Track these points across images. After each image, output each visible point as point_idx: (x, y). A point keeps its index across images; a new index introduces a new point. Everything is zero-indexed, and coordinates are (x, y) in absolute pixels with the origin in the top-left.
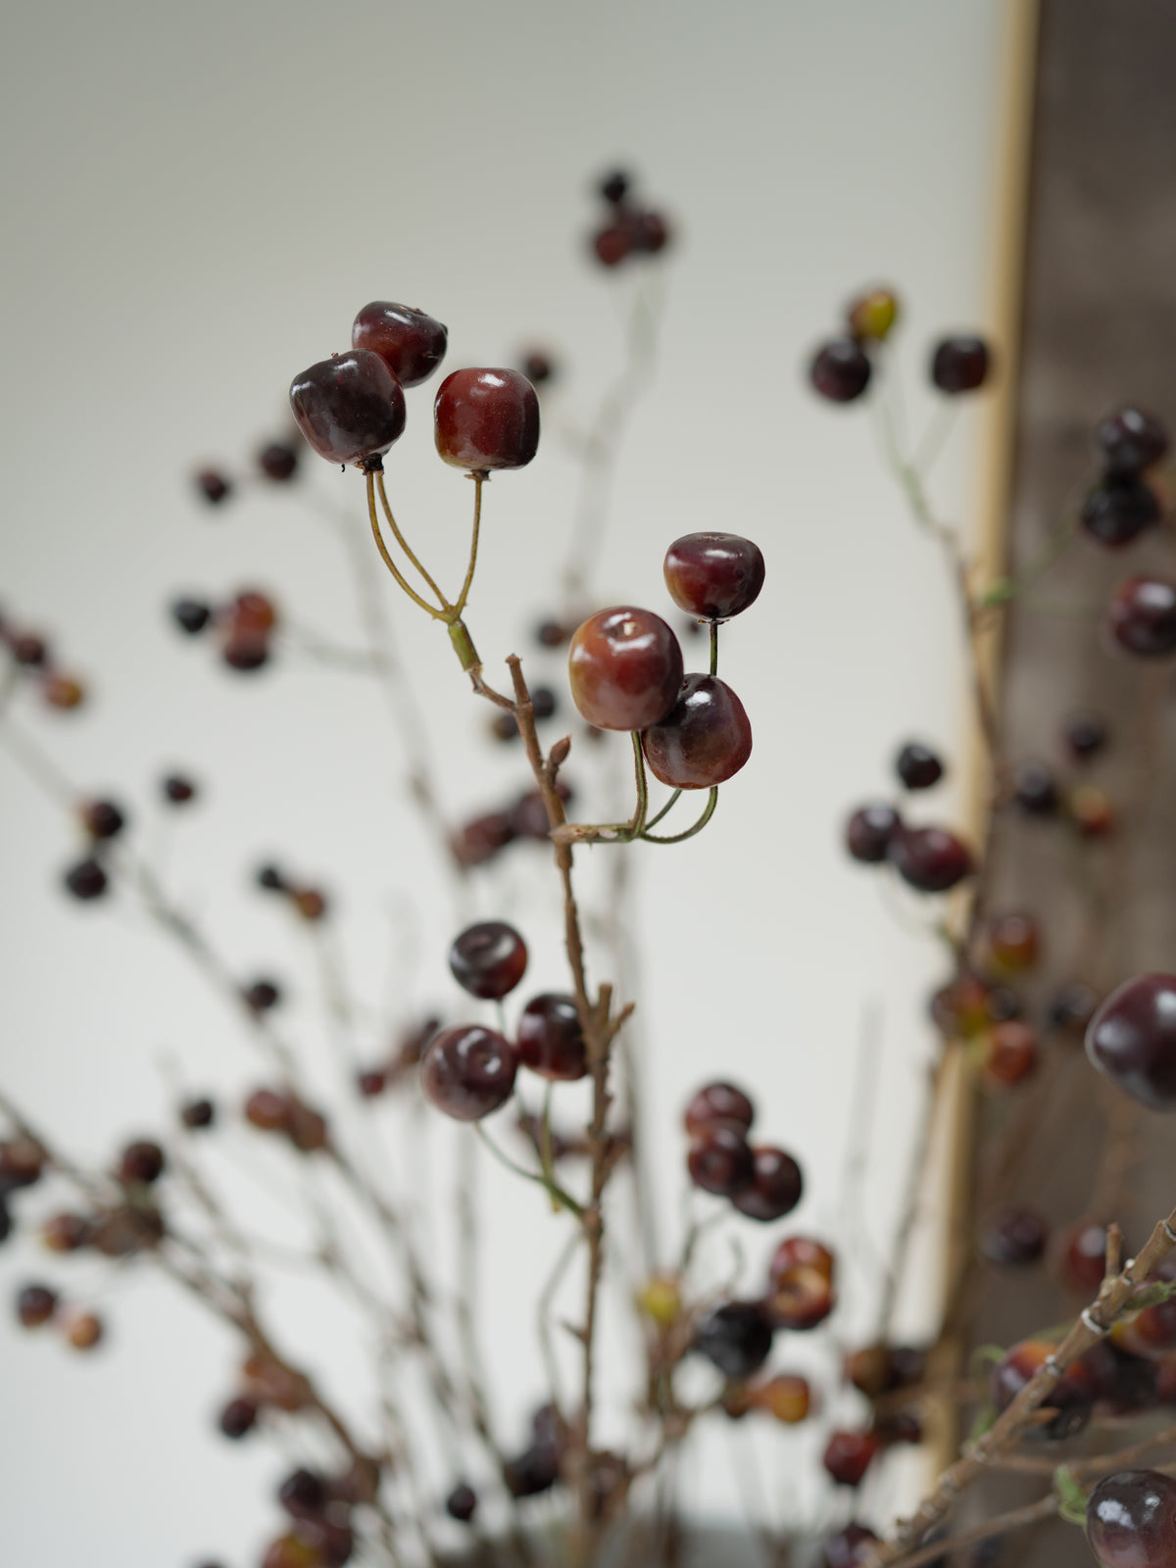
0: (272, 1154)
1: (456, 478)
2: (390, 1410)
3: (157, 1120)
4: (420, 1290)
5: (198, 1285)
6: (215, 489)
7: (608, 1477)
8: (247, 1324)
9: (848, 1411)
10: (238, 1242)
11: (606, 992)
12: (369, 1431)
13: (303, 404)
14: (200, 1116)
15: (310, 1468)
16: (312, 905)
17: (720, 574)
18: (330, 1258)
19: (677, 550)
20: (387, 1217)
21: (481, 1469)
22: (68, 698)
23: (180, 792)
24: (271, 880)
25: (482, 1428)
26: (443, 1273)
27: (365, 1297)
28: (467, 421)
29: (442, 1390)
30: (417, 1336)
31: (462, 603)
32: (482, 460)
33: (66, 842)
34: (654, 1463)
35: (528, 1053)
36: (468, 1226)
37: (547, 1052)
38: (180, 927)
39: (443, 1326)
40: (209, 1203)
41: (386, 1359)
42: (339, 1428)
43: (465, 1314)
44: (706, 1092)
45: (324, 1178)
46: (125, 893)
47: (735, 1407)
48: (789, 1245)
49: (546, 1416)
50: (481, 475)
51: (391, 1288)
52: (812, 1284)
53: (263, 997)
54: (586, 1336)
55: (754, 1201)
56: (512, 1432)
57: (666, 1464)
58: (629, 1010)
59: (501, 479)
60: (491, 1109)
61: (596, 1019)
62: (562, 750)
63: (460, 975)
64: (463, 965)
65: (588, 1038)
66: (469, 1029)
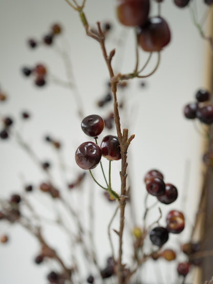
0: (46, 198)
2: (73, 258)
3: (19, 189)
4: (81, 230)
5: (28, 227)
6: (33, 44)
7: (125, 273)
8: (39, 236)
9: (182, 258)
10: (37, 217)
11: (126, 131)
12: (68, 263)
14: (29, 189)
15: (55, 272)
16: (57, 145)
18: (59, 222)
20: (74, 214)
21: (95, 272)
23: (26, 116)
24: (48, 139)
25: (95, 262)
26: (86, 225)
27: (67, 231)
29: (86, 253)
30: (80, 240)
31: (83, 6)
34: (135, 271)
36: (92, 215)
37: (109, 151)
38: (26, 147)
39: (86, 238)
40: (31, 208)
41: (73, 246)
42: (60, 262)
43: (91, 235)
44: (150, 173)
45: (59, 205)
46: (13, 138)
47: (155, 257)
48: (172, 212)
49: (110, 259)
51: (74, 229)
52: (180, 221)
53: (46, 166)
54: (120, 234)
55: (164, 198)
56: (102, 263)
57: (138, 271)
58: (133, 137)
60: (94, 166)
61: (123, 140)
62: (113, 53)
63: (85, 129)
64: (85, 126)
65: (121, 146)
66: (87, 143)
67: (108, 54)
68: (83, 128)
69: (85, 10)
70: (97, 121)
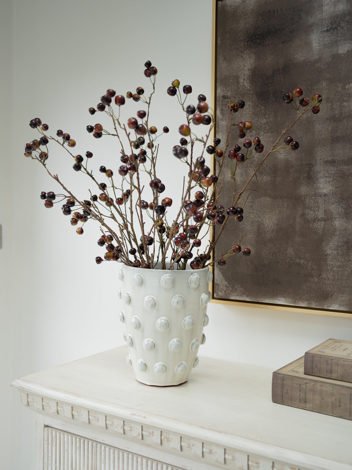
1: (117, 106)
3: (89, 198)
6: (92, 112)
13: (102, 100)
17: (142, 114)
18: (113, 217)
19: (138, 112)
22: (73, 144)
28: (118, 101)
30: (126, 227)
31: (118, 119)
32: (120, 104)
33: (74, 162)
35: (130, 169)
37: (132, 169)
50: (120, 106)
55: (159, 190)
59: (122, 106)
60: (125, 174)
61: (136, 164)
62: (129, 134)
63: (122, 160)
64: (122, 159)
65: (136, 166)
66: (123, 166)
67: (128, 134)
68: (121, 160)
69: (119, 120)
70: (126, 157)
